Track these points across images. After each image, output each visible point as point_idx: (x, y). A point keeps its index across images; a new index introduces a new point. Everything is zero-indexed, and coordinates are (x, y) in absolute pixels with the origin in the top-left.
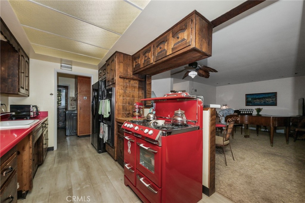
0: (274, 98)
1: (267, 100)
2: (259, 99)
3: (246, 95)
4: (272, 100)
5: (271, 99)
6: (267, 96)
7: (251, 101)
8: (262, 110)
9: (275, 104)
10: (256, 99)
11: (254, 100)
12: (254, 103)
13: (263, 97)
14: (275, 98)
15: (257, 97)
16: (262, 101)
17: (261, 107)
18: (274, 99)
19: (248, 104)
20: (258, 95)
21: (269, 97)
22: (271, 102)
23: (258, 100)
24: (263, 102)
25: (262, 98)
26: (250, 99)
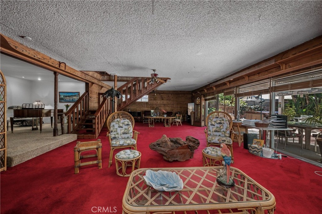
0: (78, 96)
2: (69, 96)
3: (59, 92)
6: (74, 94)
10: (66, 97)
12: (65, 100)
15: (67, 95)
16: (71, 99)
17: (69, 103)
19: (61, 101)
21: (75, 96)
22: (77, 99)
23: (68, 98)
25: (71, 96)
26: (62, 97)
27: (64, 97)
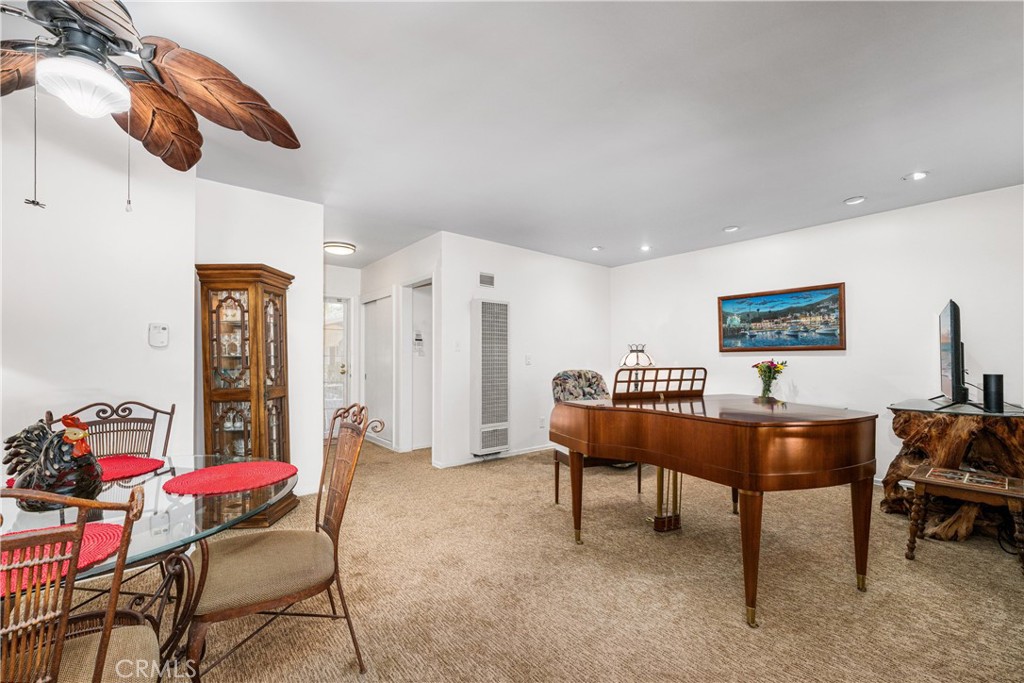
0: (833, 311)
1: (803, 320)
2: (773, 316)
3: (723, 300)
4: (826, 323)
5: (819, 319)
6: (803, 303)
7: (739, 329)
8: (784, 370)
9: (835, 342)
10: (758, 319)
11: (753, 325)
12: (752, 336)
13: (788, 306)
14: (837, 314)
15: (764, 309)
16: (785, 328)
17: (777, 358)
18: (833, 317)
19: (727, 342)
20: (766, 299)
21: (812, 309)
22: (823, 329)
23: (767, 324)
24: (786, 333)
25: (784, 314)
26: (736, 321)
27: (742, 321)
